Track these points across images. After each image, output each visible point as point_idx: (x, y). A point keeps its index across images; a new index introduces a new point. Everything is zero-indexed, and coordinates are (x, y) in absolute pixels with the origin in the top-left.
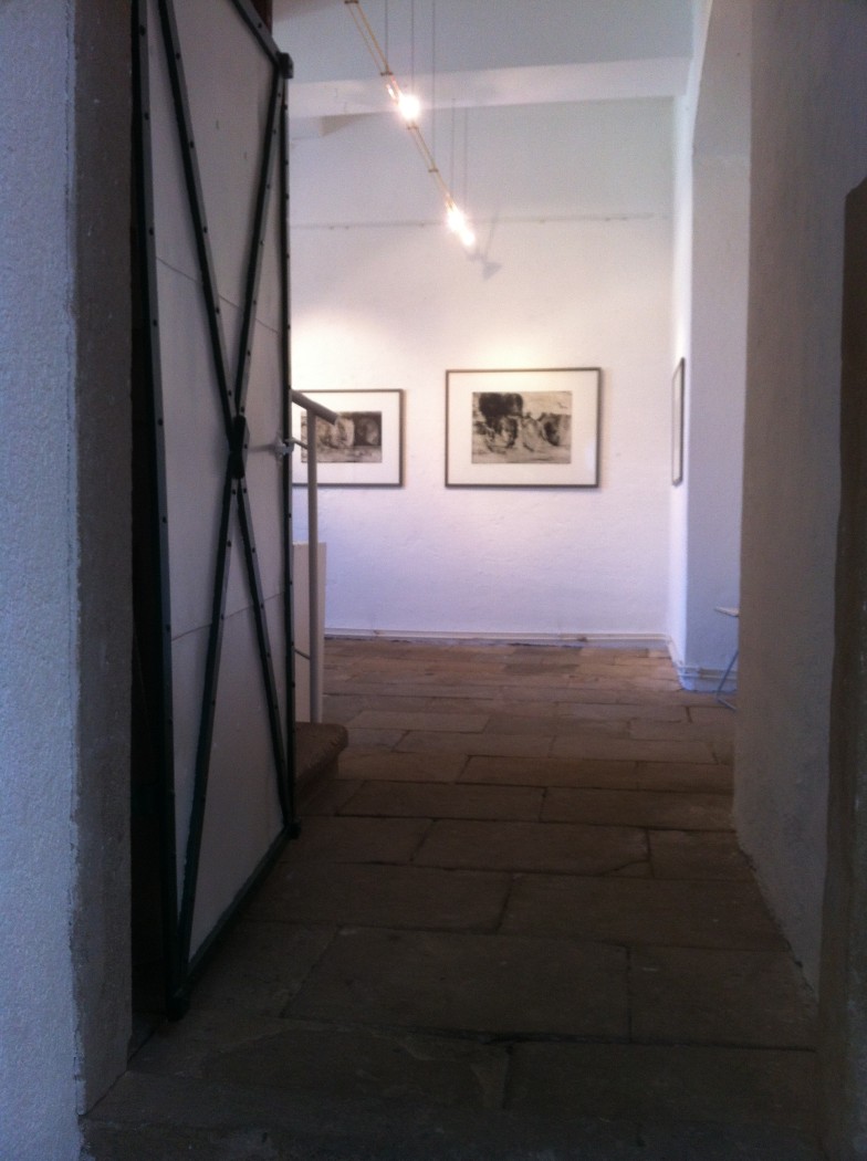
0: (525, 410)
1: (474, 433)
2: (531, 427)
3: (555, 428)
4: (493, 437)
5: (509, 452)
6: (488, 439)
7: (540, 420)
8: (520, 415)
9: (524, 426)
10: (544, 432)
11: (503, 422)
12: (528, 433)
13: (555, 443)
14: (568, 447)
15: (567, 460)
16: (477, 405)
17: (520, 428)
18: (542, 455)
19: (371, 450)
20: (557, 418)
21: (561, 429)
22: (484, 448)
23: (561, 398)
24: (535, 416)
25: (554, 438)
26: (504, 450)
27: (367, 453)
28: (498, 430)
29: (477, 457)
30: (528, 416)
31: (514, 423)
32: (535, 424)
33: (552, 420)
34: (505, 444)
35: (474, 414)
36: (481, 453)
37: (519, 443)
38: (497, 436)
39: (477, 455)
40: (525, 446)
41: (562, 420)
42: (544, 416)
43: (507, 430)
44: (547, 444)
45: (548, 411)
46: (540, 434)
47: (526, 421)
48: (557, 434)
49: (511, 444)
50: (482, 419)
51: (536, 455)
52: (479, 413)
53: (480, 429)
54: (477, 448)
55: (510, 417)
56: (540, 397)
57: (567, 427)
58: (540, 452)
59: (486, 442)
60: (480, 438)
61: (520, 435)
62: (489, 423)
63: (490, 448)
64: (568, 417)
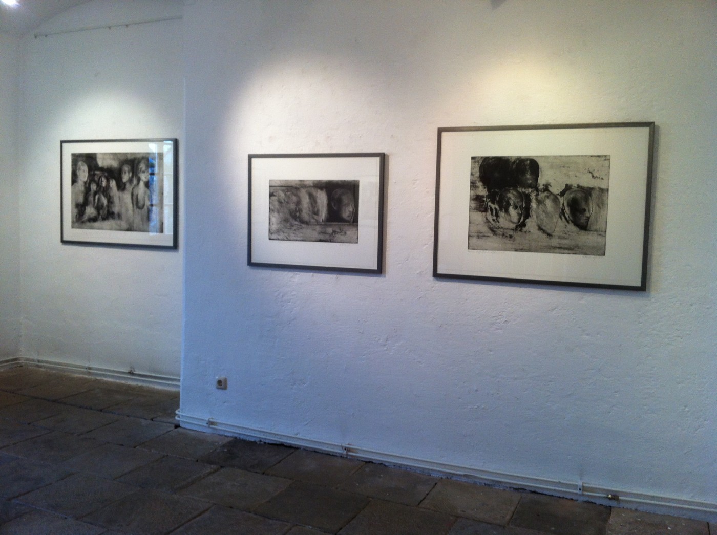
0: (542, 181)
1: (471, 209)
2: (549, 203)
3: (584, 206)
4: (497, 215)
5: (518, 236)
6: (490, 218)
7: (562, 194)
8: (535, 187)
9: (539, 202)
10: (567, 211)
11: (511, 196)
12: (546, 213)
13: (584, 227)
14: (603, 233)
15: (600, 251)
16: (478, 174)
17: (534, 205)
18: (565, 242)
19: (346, 228)
20: (587, 192)
21: (592, 207)
22: (485, 229)
23: (593, 163)
24: (556, 189)
25: (583, 220)
26: (511, 233)
27: (341, 231)
28: (505, 207)
29: (474, 240)
30: (546, 188)
31: (527, 199)
32: (555, 199)
33: (579, 195)
34: (513, 226)
35: (473, 185)
36: (480, 235)
37: (531, 224)
38: (502, 214)
39: (476, 238)
40: (540, 229)
41: (594, 194)
42: (568, 188)
43: (516, 207)
44: (572, 227)
45: (574, 182)
46: (563, 213)
47: (542, 195)
48: (587, 214)
49: (521, 226)
50: (482, 191)
51: (555, 242)
52: (479, 184)
53: (479, 203)
54: (474, 229)
55: (520, 190)
56: (563, 163)
57: (602, 204)
58: (560, 237)
59: (488, 221)
60: (479, 217)
61: (533, 213)
62: (492, 197)
63: (493, 230)
64: (604, 191)
